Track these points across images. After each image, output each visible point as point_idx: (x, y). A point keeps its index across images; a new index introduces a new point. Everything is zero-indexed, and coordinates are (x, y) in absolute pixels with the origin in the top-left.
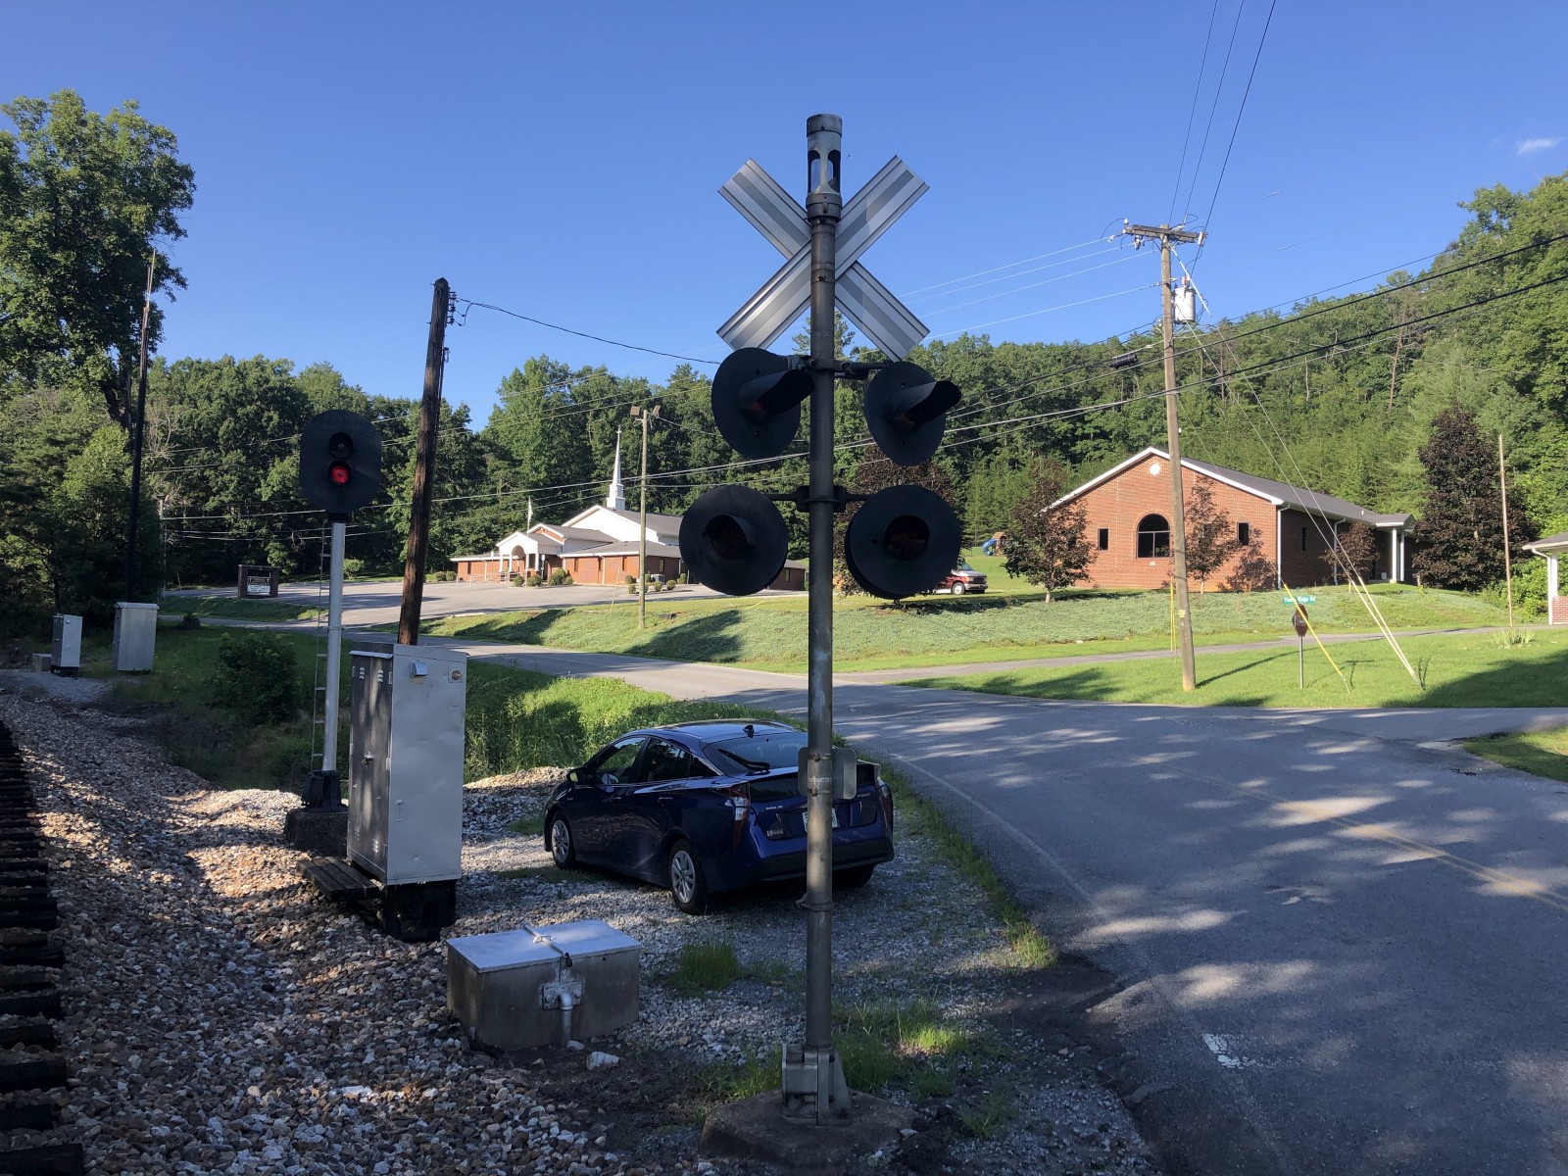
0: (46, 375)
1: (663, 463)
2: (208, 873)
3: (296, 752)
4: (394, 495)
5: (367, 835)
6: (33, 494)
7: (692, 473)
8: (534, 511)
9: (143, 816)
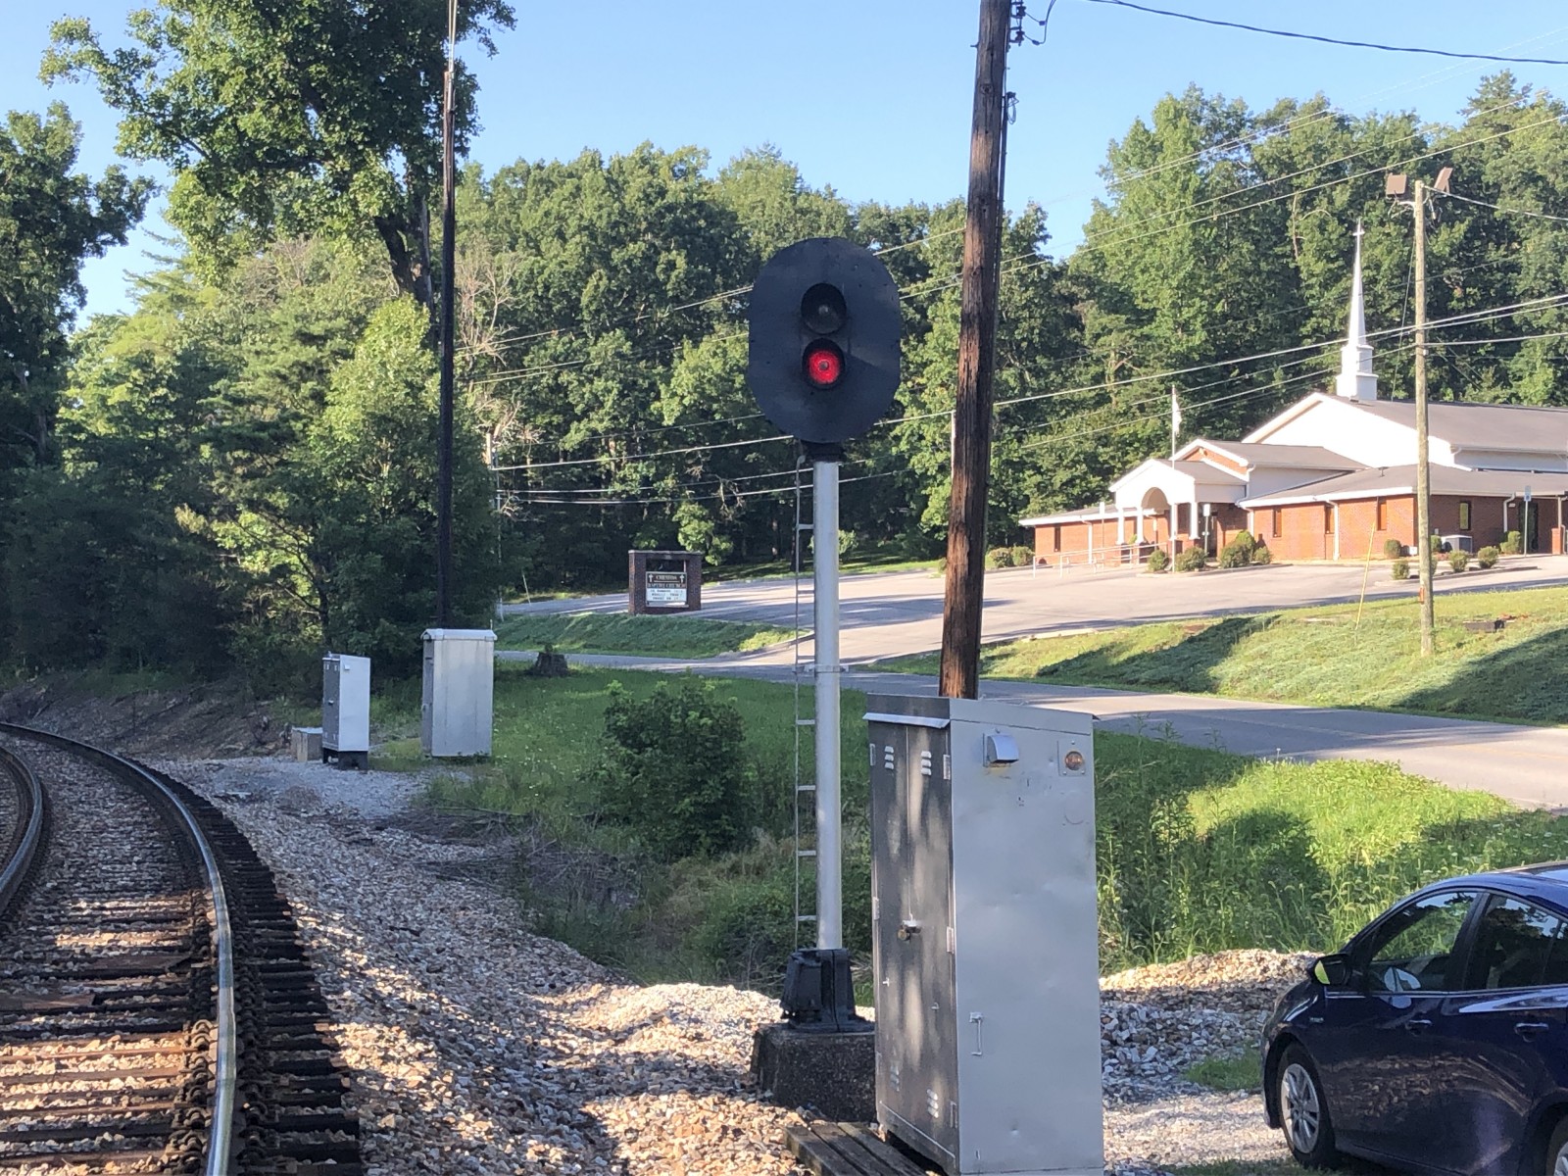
0: (289, 215)
1: (1458, 293)
2: (624, 1145)
3: (755, 910)
4: (905, 399)
5: (915, 1079)
6: (278, 436)
7: (1525, 309)
8: (1183, 413)
9: (499, 1034)
